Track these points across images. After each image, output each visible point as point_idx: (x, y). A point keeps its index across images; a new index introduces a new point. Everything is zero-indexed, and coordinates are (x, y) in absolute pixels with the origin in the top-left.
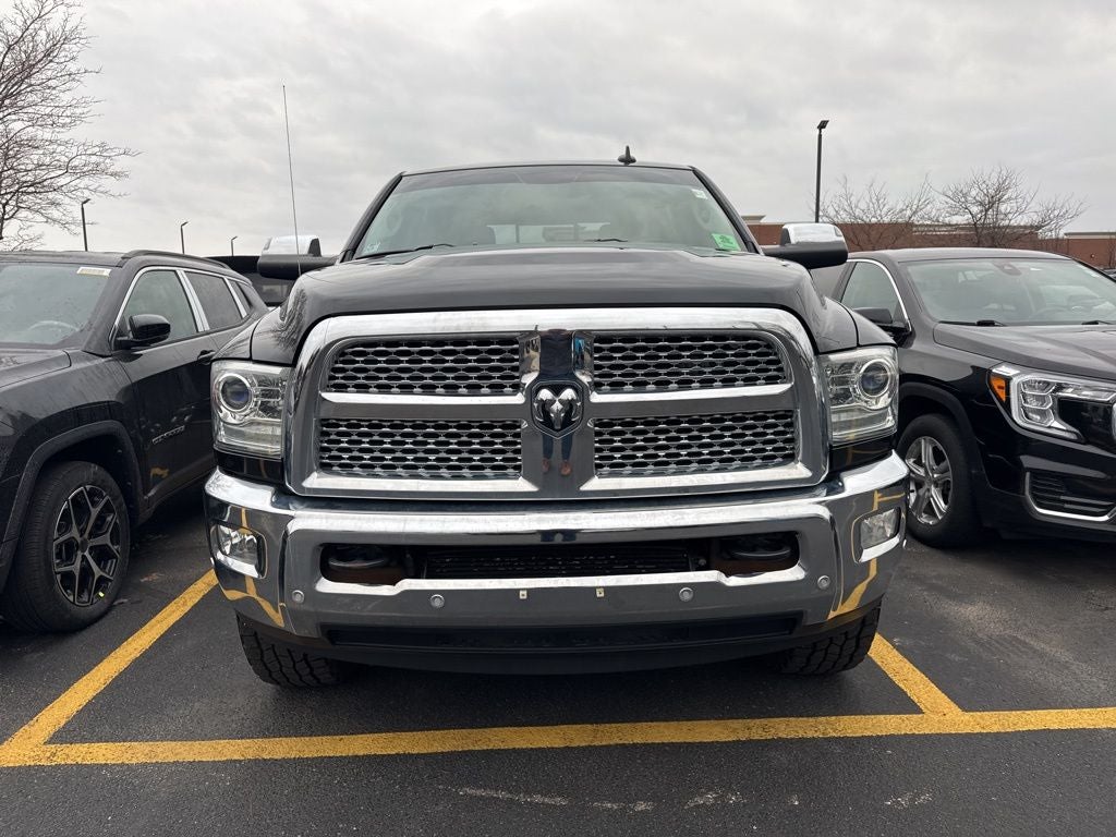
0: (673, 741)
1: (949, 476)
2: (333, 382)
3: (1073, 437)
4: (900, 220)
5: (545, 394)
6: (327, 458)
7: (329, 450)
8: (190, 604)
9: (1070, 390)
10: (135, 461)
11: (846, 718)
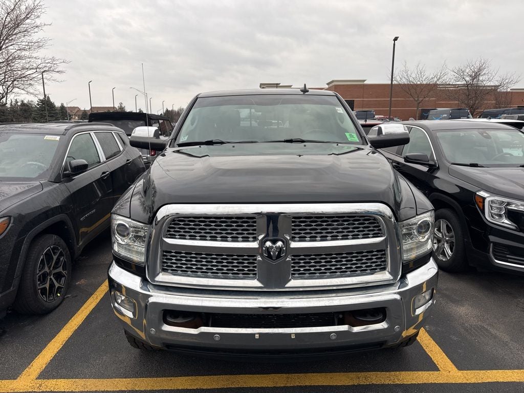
0: (324, 384)
1: (454, 240)
2: (168, 233)
3: (514, 228)
4: (431, 83)
5: (268, 244)
6: (166, 266)
7: (166, 263)
8: (99, 298)
9: (514, 206)
10: (73, 231)
11: (403, 372)
